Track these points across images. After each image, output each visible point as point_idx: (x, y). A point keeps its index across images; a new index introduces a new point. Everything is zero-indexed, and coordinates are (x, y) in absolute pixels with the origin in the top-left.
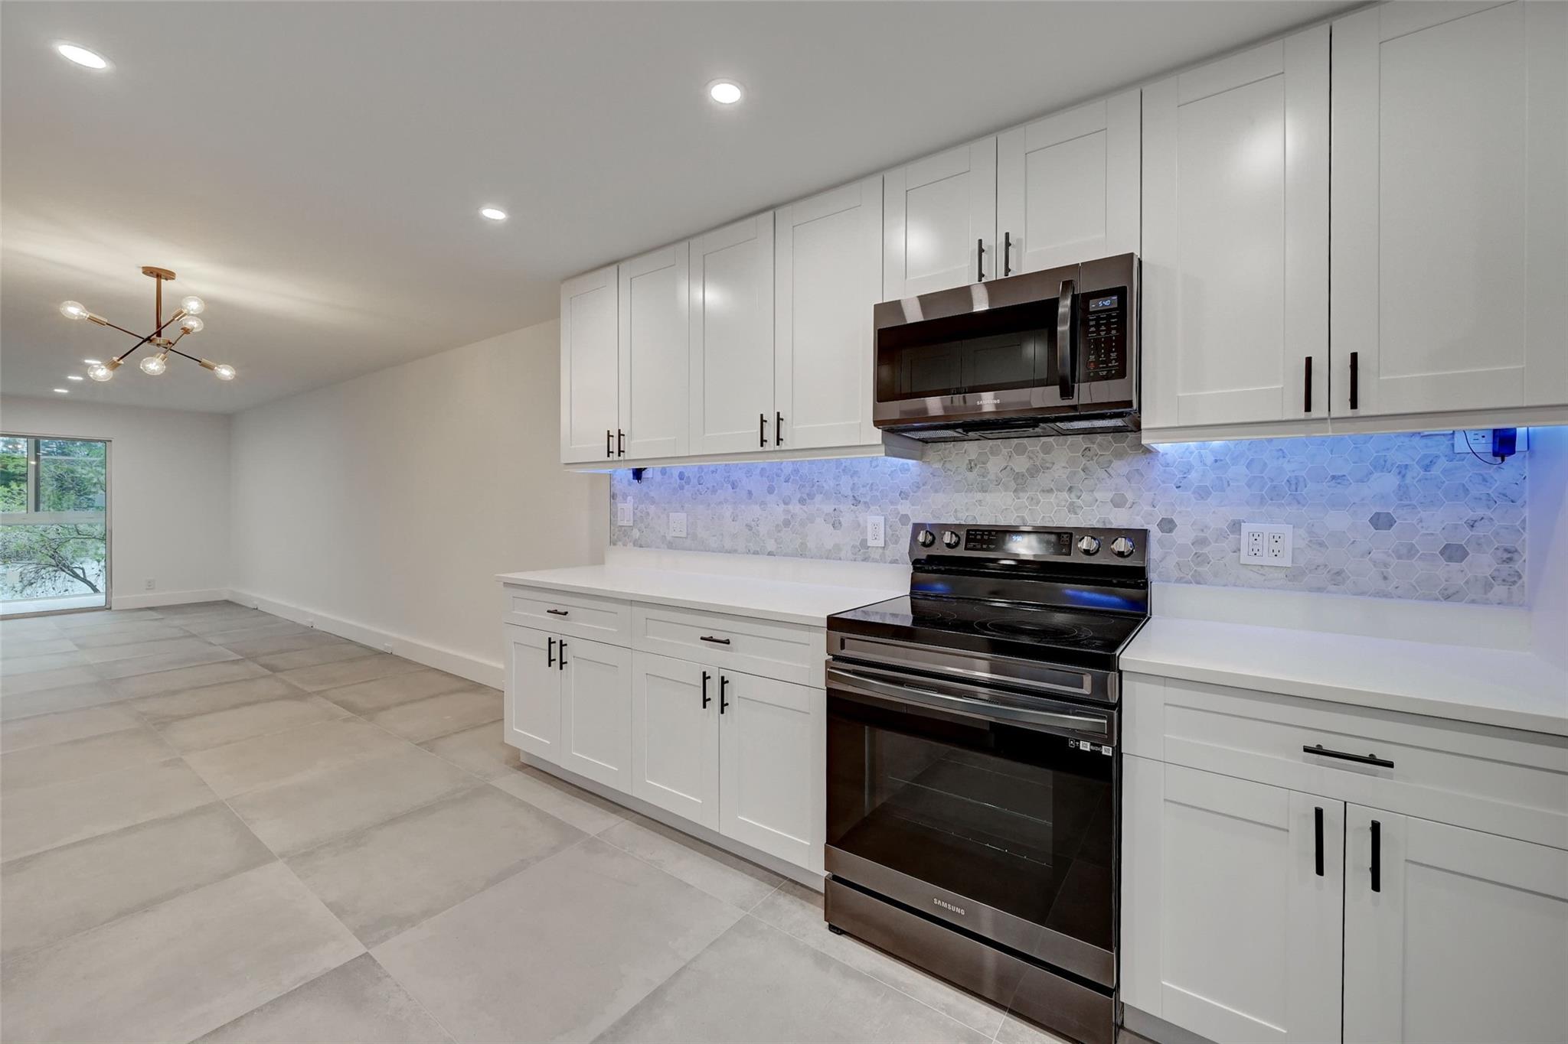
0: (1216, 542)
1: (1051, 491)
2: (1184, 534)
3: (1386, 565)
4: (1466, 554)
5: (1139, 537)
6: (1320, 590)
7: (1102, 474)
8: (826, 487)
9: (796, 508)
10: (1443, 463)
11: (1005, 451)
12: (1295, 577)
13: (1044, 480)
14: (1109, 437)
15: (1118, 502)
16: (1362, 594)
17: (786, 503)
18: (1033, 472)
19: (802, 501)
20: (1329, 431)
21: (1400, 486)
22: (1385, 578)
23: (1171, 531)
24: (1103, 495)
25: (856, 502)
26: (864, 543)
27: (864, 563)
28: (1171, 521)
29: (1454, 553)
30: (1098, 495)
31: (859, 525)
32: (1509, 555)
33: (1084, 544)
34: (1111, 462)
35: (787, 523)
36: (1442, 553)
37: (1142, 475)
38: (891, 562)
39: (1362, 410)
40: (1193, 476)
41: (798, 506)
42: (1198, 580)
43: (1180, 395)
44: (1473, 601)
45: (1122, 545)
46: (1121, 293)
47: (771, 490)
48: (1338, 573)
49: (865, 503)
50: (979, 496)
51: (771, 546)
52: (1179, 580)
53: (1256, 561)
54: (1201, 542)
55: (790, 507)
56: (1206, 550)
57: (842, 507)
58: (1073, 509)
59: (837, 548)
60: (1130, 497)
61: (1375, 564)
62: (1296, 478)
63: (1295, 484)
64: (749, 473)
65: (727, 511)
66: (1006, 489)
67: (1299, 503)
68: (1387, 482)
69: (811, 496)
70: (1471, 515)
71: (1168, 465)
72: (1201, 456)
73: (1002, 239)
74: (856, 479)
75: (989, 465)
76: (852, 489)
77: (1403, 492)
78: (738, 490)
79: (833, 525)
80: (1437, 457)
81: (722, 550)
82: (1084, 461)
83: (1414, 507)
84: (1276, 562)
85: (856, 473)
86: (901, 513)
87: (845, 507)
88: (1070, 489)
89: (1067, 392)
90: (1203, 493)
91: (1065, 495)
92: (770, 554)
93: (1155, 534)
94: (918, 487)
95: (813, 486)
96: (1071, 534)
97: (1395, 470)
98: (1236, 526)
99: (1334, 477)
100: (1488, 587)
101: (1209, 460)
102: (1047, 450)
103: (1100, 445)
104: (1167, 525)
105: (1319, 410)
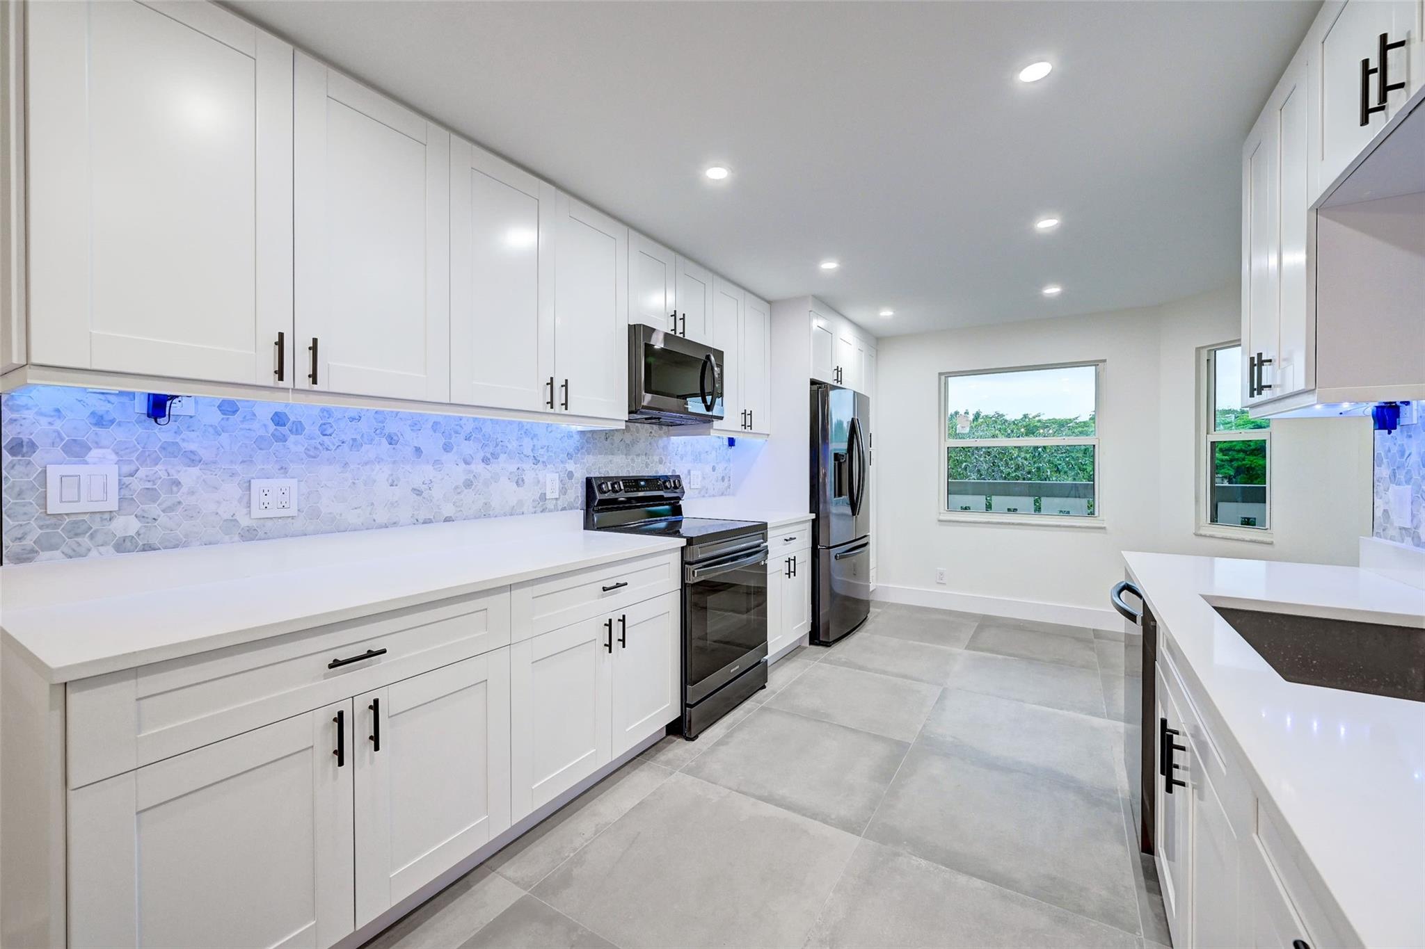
7: (655, 446)
8: (510, 447)
9: (478, 467)
13: (636, 448)
15: (660, 461)
16: (711, 496)
17: (467, 463)
18: (633, 443)
19: (485, 460)
21: (716, 456)
24: (656, 458)
25: (536, 461)
26: (543, 497)
27: (543, 513)
30: (654, 458)
31: (539, 482)
35: (468, 484)
37: (667, 448)
38: (561, 510)
41: (483, 465)
44: (726, 495)
47: (447, 448)
49: (543, 462)
50: (610, 457)
51: (448, 510)
55: (473, 467)
57: (525, 466)
59: (520, 503)
60: (664, 459)
62: (700, 451)
64: (416, 424)
65: (381, 474)
68: (714, 454)
69: (495, 456)
70: (725, 466)
73: (682, 315)
74: (535, 440)
75: (615, 438)
76: (532, 450)
78: (398, 446)
79: (517, 483)
80: (721, 446)
81: (372, 526)
83: (718, 463)
85: (535, 435)
86: (568, 470)
87: (528, 466)
92: (448, 520)
94: (579, 450)
95: (497, 445)
97: (716, 450)
99: (706, 452)
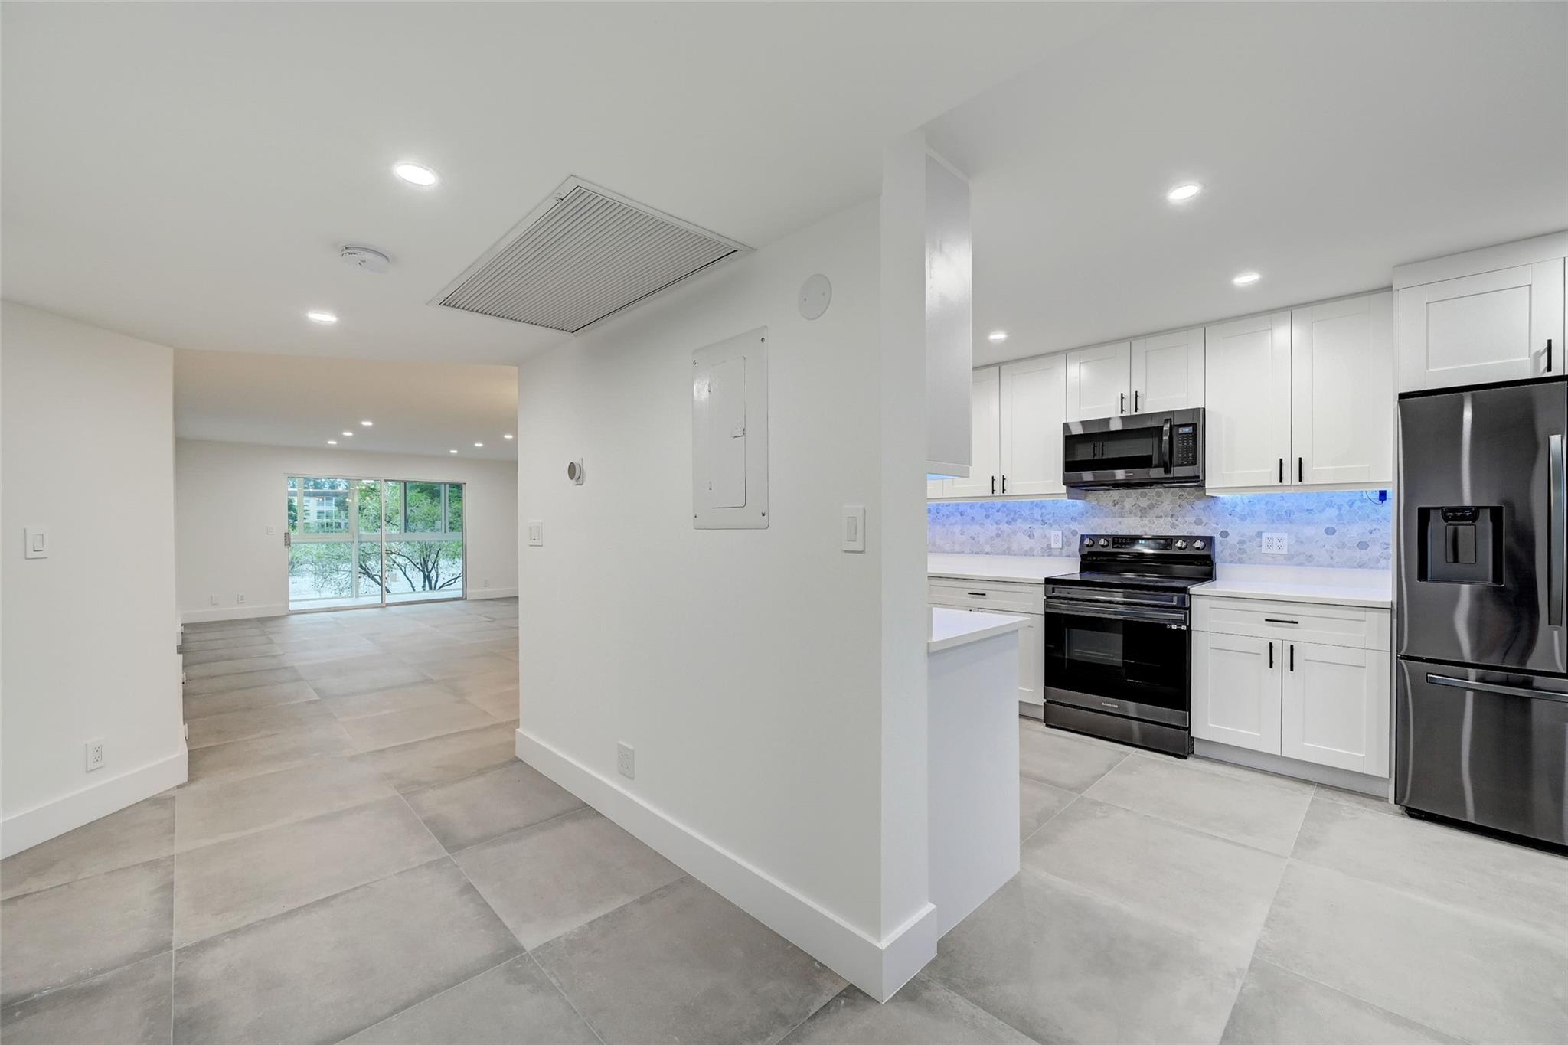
0: (1250, 541)
1: (1161, 516)
2: (1233, 539)
3: (1332, 552)
4: (1368, 546)
5: (1209, 541)
6: (1301, 564)
7: (1189, 507)
8: (1024, 515)
9: (1004, 527)
10: (1358, 504)
11: (1135, 496)
12: (1289, 558)
13: (1157, 511)
14: (1193, 489)
15: (1198, 522)
16: (1321, 566)
17: (997, 524)
18: (1151, 507)
19: (1008, 523)
20: (1292, 490)
21: (1339, 514)
22: (1332, 558)
23: (1226, 537)
24: (1191, 519)
25: (1044, 523)
26: (1049, 546)
27: (1050, 557)
28: (1227, 532)
29: (1363, 545)
30: (1187, 519)
31: (1046, 536)
32: (1386, 546)
33: (1179, 544)
34: (1194, 502)
35: (998, 536)
36: (1358, 546)
37: (1211, 509)
38: (1066, 557)
39: (1305, 481)
40: (1238, 509)
41: (1007, 525)
42: (1241, 561)
43: (1224, 472)
44: (1371, 568)
45: (1198, 544)
46: (1194, 426)
47: (987, 517)
48: (1310, 556)
49: (1050, 524)
50: (1120, 519)
51: (987, 548)
52: (1231, 562)
53: (1268, 551)
54: (1242, 542)
55: (1001, 526)
56: (1245, 546)
57: (1035, 526)
58: (1173, 526)
59: (1032, 549)
60: (1205, 520)
61: (1327, 551)
62: (1290, 510)
63: (1289, 513)
64: (972, 506)
65: (957, 529)
66: (1135, 515)
67: (1291, 522)
68: (1332, 512)
69: (1014, 520)
70: (1371, 528)
71: (1225, 504)
72: (1241, 498)
73: (1134, 394)
74: (1043, 509)
75: (1125, 503)
76: (1041, 516)
77: (1340, 517)
78: (964, 517)
79: (1029, 536)
80: (1355, 500)
81: (953, 552)
82: (1179, 501)
83: (1345, 524)
84: (1279, 551)
85: (1044, 506)
86: (1073, 529)
87: (1037, 526)
88: (1172, 516)
89: (1167, 471)
90: (1243, 518)
91: (1169, 519)
92: (987, 553)
93: (1218, 538)
94: (1083, 515)
95: (1016, 514)
96: (1172, 540)
97: (1336, 507)
98: (1259, 534)
99: (1308, 510)
100: (1378, 561)
101: (1246, 501)
102: (1159, 495)
103: (1188, 493)
104: (1224, 534)
105: (1286, 481)
